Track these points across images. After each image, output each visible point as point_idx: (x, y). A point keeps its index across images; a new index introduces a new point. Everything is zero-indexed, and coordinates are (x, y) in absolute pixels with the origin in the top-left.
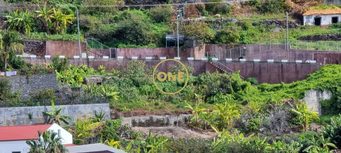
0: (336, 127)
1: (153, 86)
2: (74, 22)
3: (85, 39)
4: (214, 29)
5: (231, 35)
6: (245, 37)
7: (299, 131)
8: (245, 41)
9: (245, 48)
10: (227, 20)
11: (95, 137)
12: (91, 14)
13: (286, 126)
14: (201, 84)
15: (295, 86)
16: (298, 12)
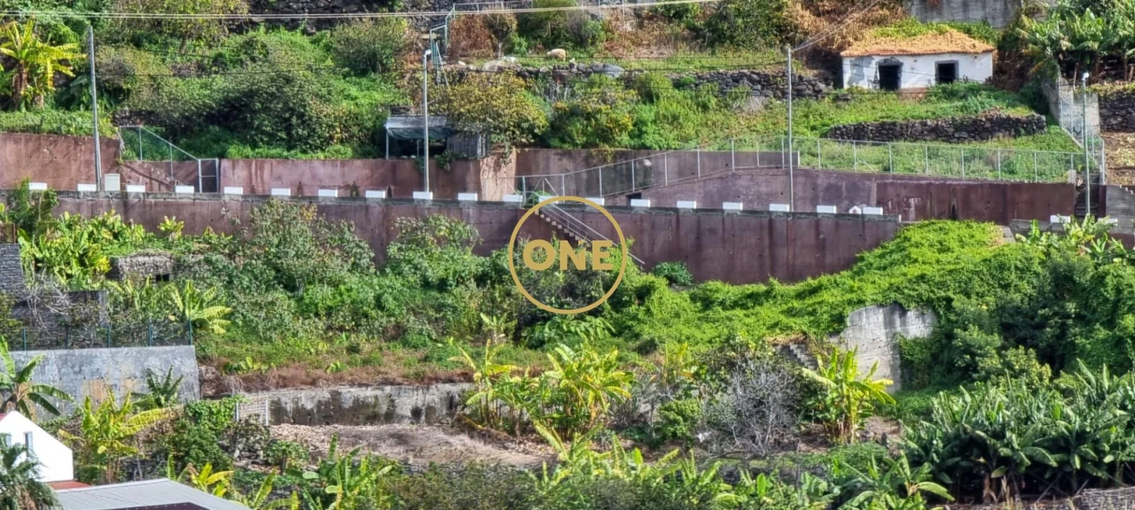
0: (950, 431)
1: (342, 287)
2: (80, 68)
3: (116, 129)
4: (545, 100)
5: (603, 119)
6: (650, 128)
7: (827, 442)
8: (649, 140)
9: (648, 163)
10: (589, 70)
11: (148, 458)
12: (137, 43)
13: (785, 426)
14: (502, 282)
15: (814, 291)
16: (825, 45)
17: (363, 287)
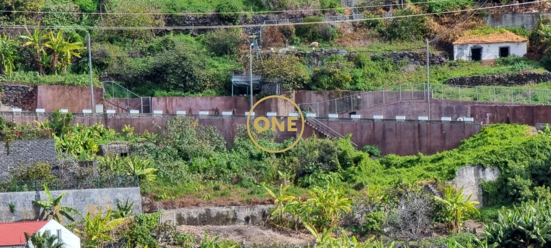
0: (507, 227)
1: (211, 158)
2: (83, 54)
3: (101, 83)
4: (309, 67)
5: (337, 76)
6: (360, 80)
7: (447, 232)
8: (360, 85)
9: (359, 97)
10: (330, 52)
11: (117, 242)
12: (111, 41)
13: (426, 225)
14: (289, 155)
15: (440, 159)
16: (445, 39)
17: (221, 158)
